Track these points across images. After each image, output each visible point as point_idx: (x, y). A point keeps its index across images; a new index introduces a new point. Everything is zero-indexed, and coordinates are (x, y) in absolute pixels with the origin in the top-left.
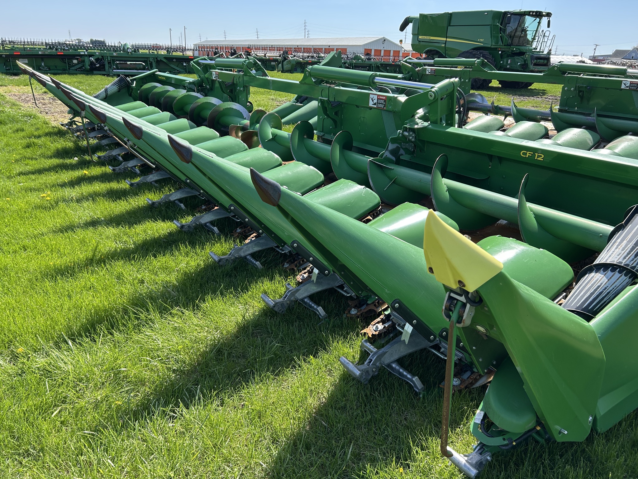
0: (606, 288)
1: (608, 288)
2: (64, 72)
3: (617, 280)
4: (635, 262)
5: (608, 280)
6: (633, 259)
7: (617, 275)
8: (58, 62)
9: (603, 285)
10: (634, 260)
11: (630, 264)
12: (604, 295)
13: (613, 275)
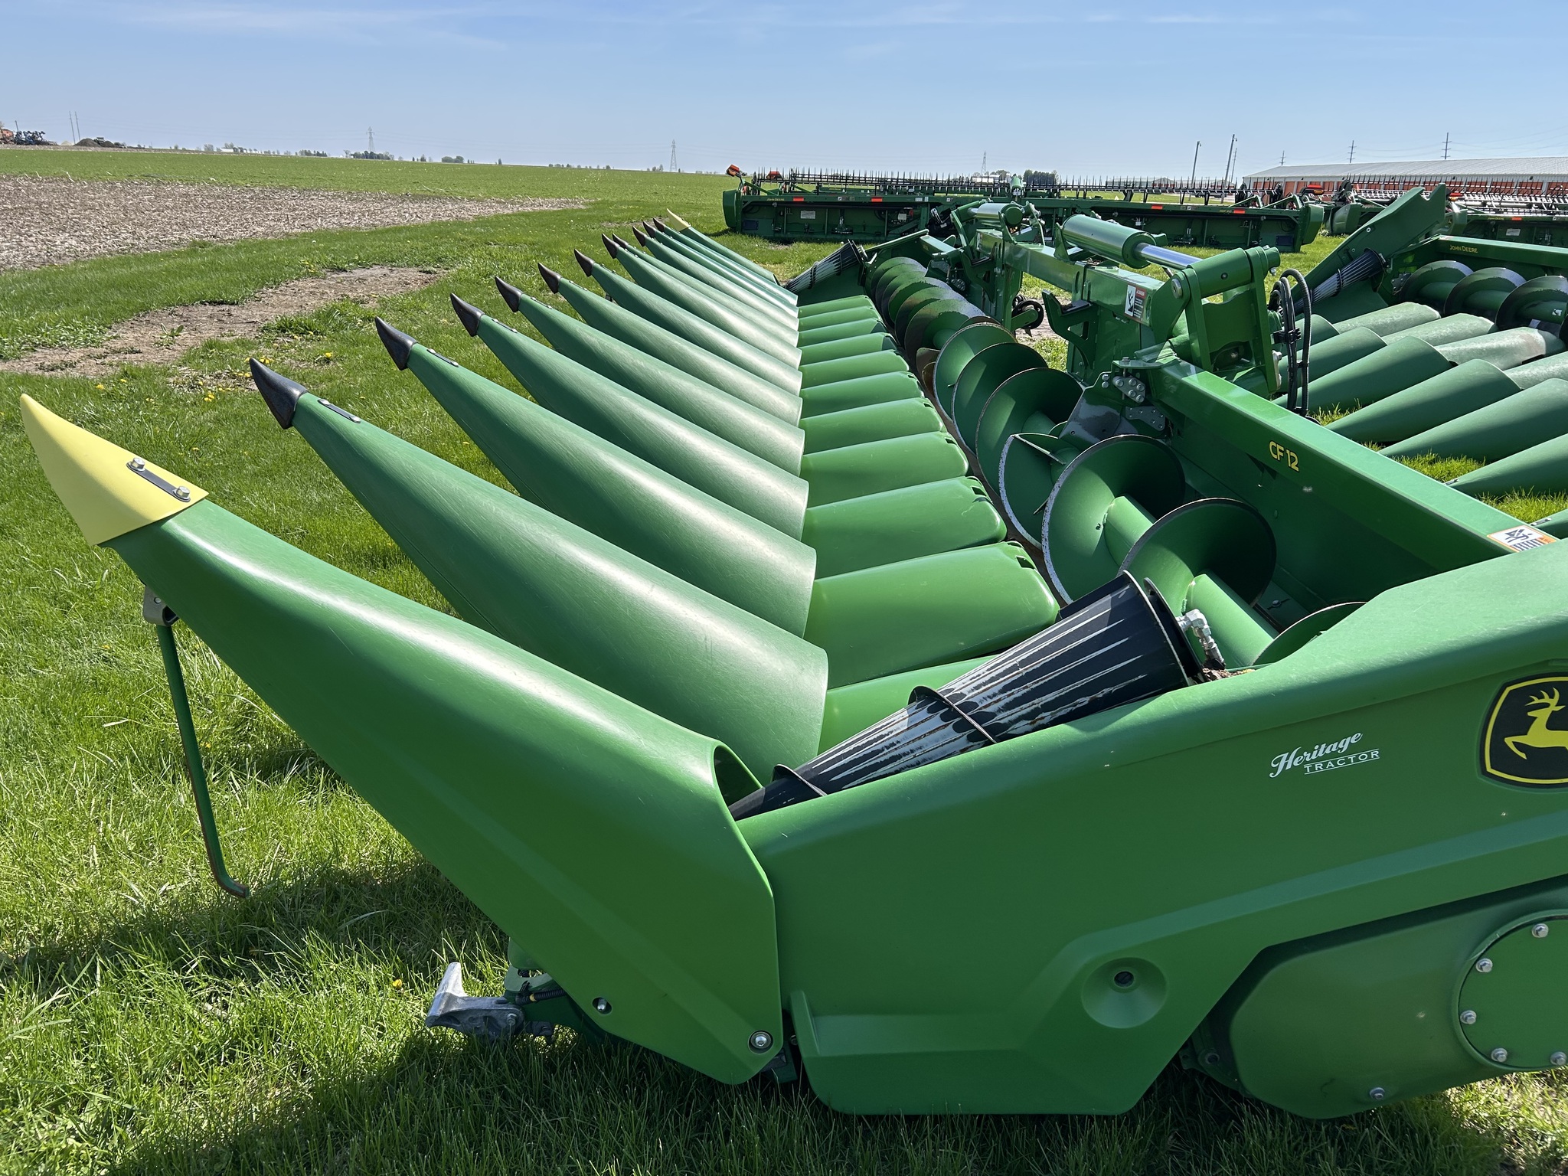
0: (893, 744)
1: (898, 745)
2: (877, 238)
3: (930, 733)
4: (995, 702)
5: (908, 729)
6: (995, 695)
7: (936, 721)
8: (870, 219)
9: (890, 735)
10: (995, 699)
11: (980, 706)
12: (882, 759)
13: (926, 720)
